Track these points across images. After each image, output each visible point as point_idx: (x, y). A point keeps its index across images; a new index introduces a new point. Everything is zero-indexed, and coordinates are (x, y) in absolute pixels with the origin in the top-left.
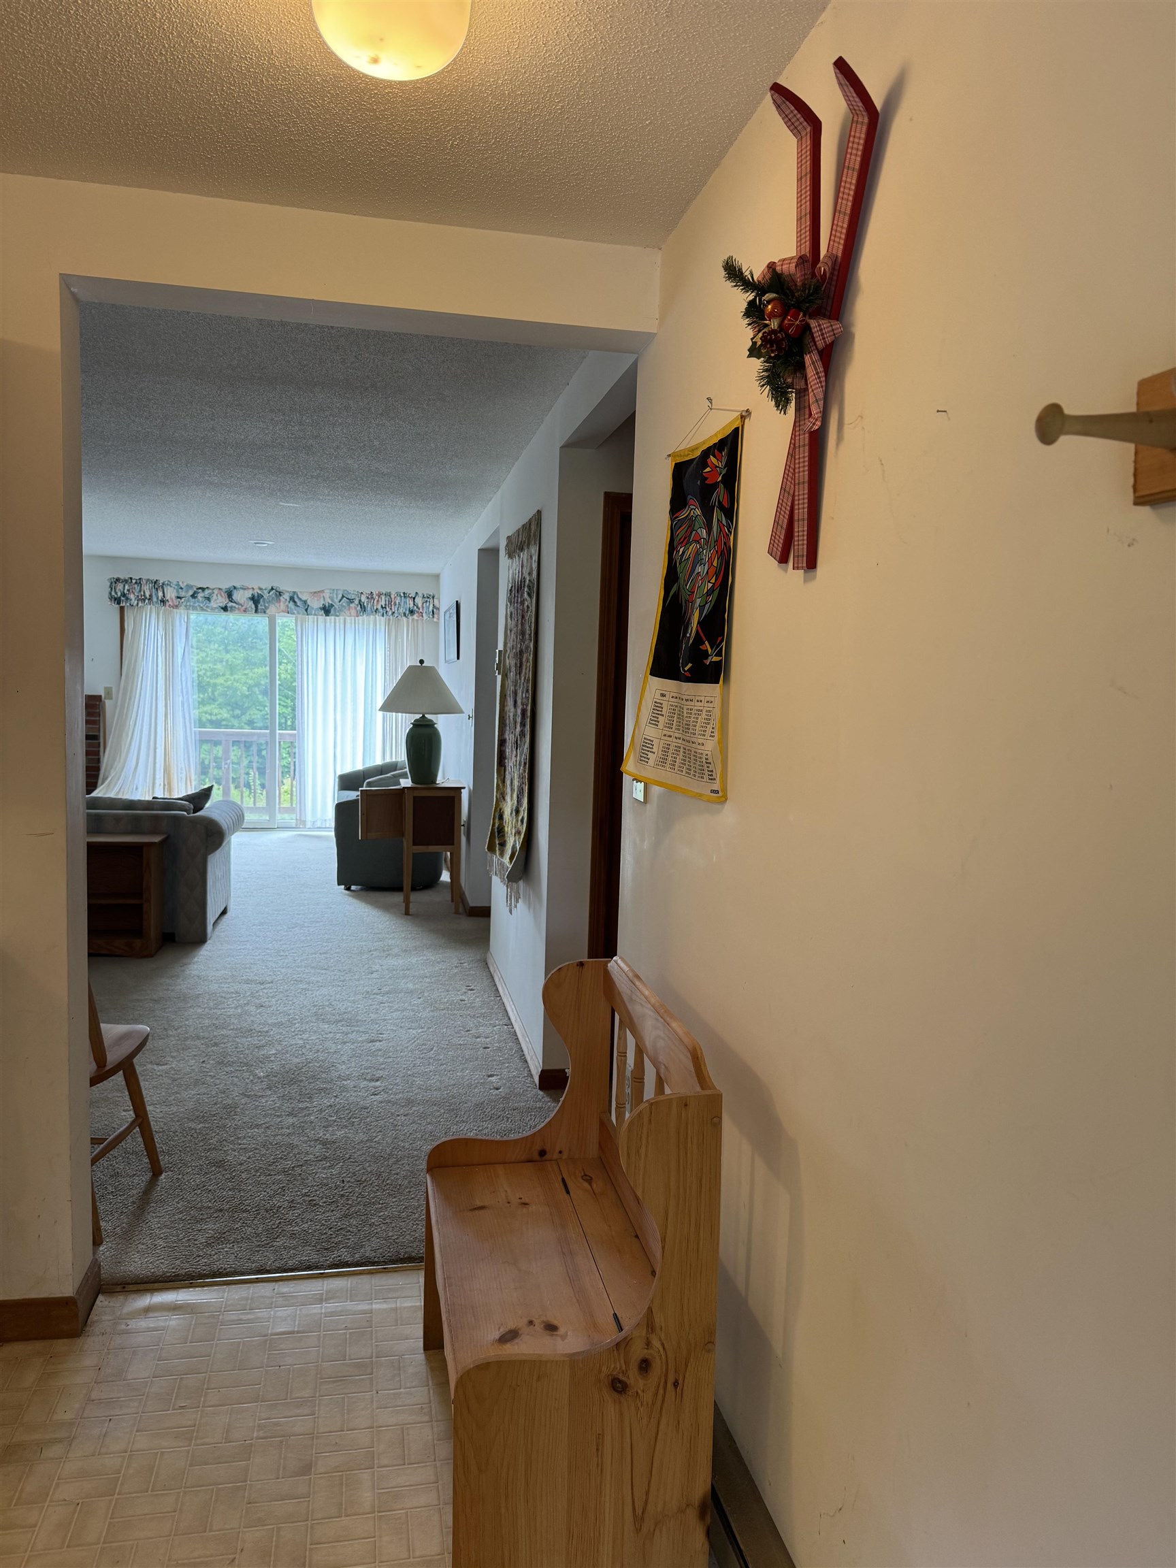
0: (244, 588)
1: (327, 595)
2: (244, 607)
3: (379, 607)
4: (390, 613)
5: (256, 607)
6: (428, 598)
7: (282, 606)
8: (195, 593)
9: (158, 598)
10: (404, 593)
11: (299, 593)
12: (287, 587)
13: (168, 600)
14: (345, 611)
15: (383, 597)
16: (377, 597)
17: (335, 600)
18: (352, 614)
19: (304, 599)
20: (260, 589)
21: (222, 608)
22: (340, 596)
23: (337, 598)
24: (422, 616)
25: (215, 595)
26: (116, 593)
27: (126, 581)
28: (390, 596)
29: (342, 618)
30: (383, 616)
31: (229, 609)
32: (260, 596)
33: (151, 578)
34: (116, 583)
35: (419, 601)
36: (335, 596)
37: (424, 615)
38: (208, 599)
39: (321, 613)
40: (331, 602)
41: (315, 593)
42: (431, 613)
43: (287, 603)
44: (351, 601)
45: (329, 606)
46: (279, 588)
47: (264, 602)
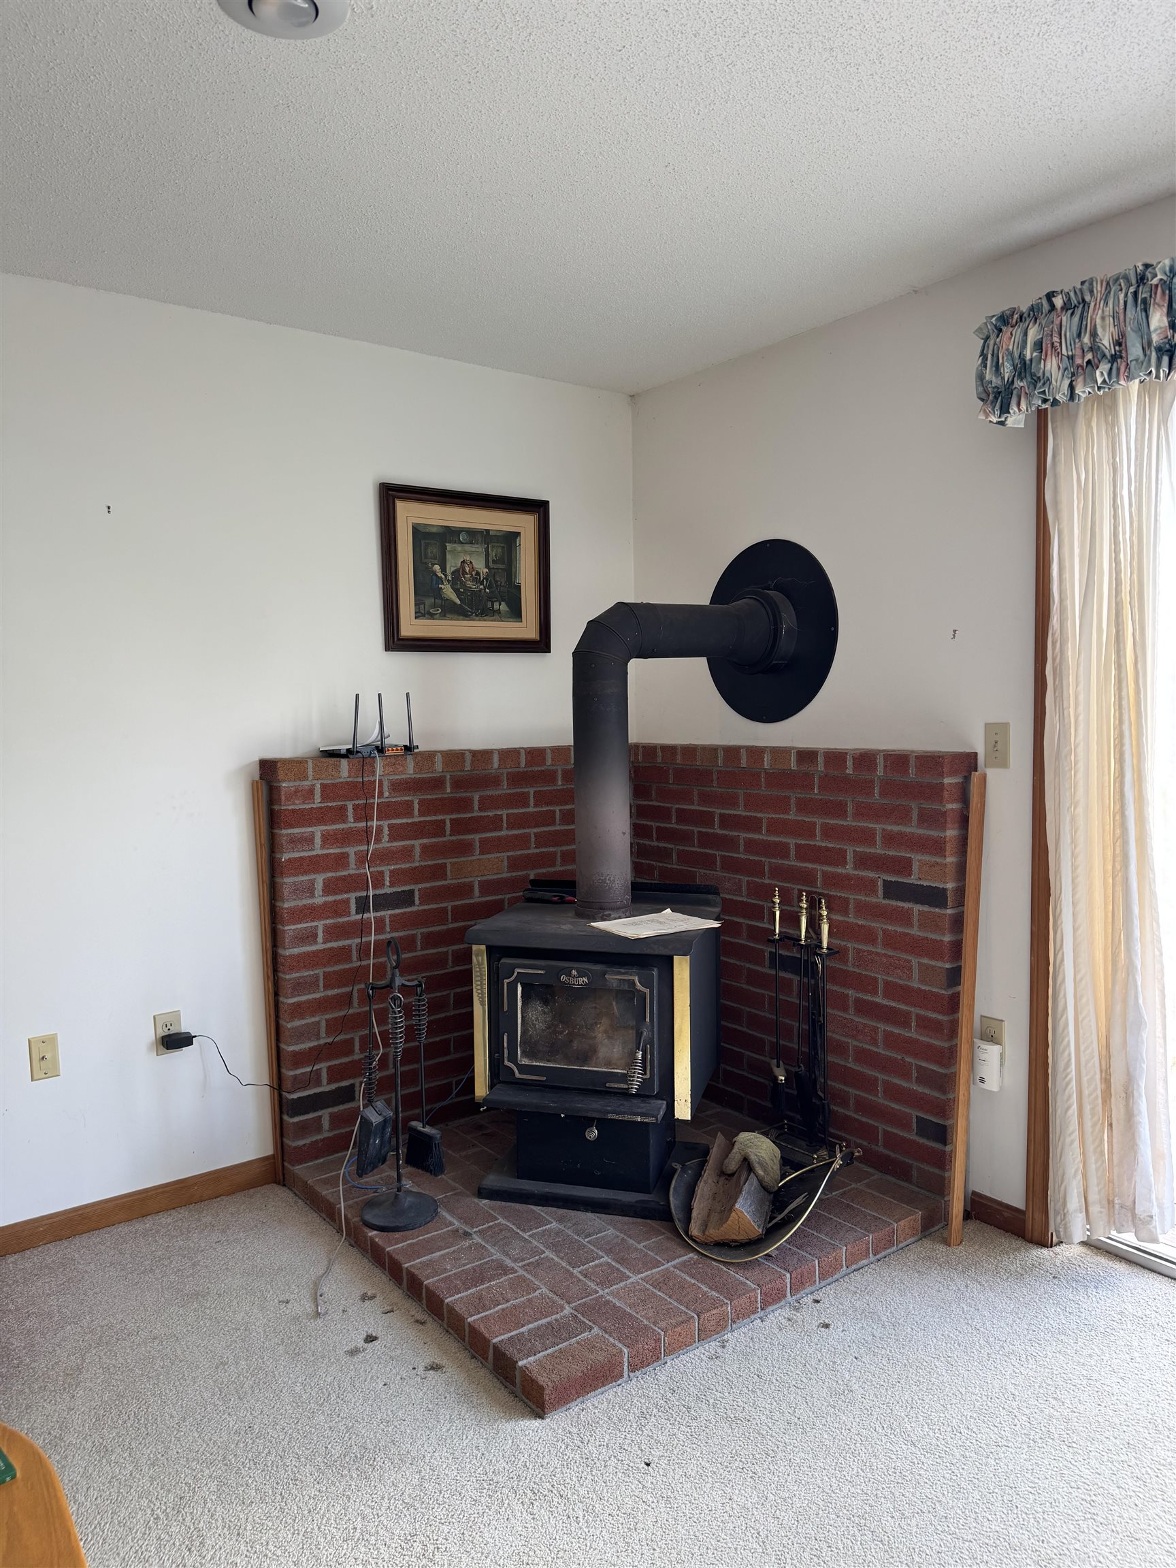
26: (998, 370)
27: (1032, 314)
33: (1126, 267)
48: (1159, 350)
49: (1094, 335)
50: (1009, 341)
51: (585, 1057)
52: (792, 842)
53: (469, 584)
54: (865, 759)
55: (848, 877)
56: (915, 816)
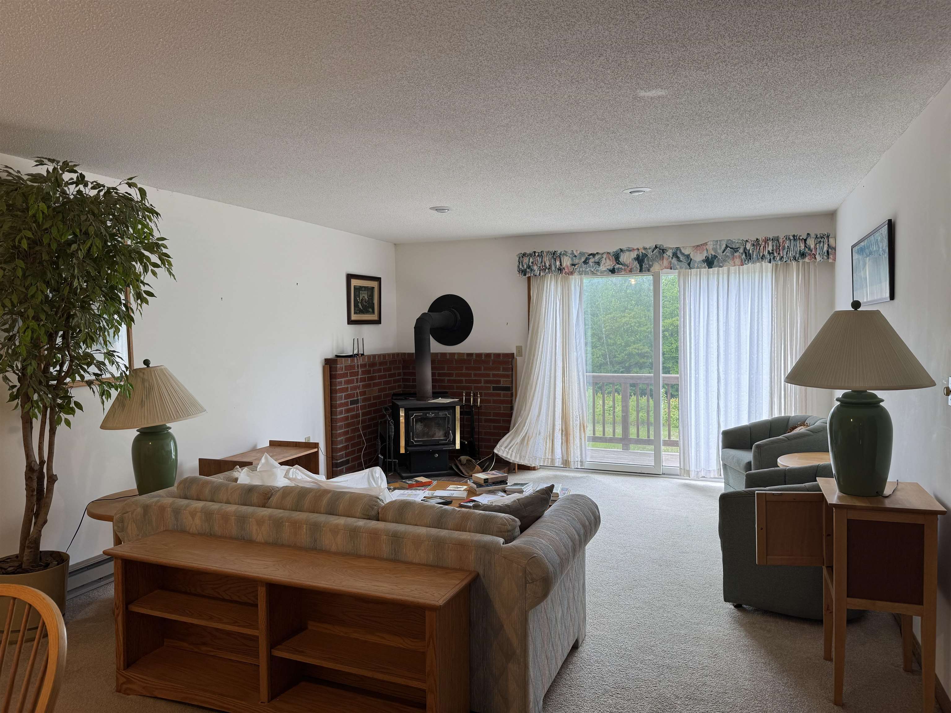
0: (630, 250)
1: (710, 247)
2: (630, 268)
3: (766, 253)
4: (778, 258)
5: (641, 266)
6: (822, 238)
7: (665, 263)
8: (587, 259)
9: (556, 267)
10: (794, 236)
11: (682, 249)
12: (670, 243)
13: (564, 268)
14: (728, 260)
15: (770, 243)
16: (763, 243)
17: (719, 251)
18: (736, 263)
19: (687, 253)
20: (645, 249)
21: (610, 271)
22: (724, 246)
23: (720, 248)
24: (815, 258)
25: (604, 259)
26: (523, 266)
27: (530, 255)
28: (778, 240)
29: (725, 268)
30: (770, 262)
31: (616, 270)
32: (645, 256)
33: (551, 250)
34: (523, 257)
35: (811, 243)
36: (718, 247)
37: (817, 256)
38: (598, 263)
39: (704, 266)
40: (714, 254)
41: (698, 246)
42: (826, 254)
43: (670, 259)
44: (735, 250)
45: (712, 258)
46: (663, 246)
47: (648, 261)
48: (558, 269)
49: (545, 263)
50: (526, 260)
51: (433, 436)
52: (464, 379)
53: (364, 303)
54: (488, 355)
55: (482, 387)
56: (501, 369)
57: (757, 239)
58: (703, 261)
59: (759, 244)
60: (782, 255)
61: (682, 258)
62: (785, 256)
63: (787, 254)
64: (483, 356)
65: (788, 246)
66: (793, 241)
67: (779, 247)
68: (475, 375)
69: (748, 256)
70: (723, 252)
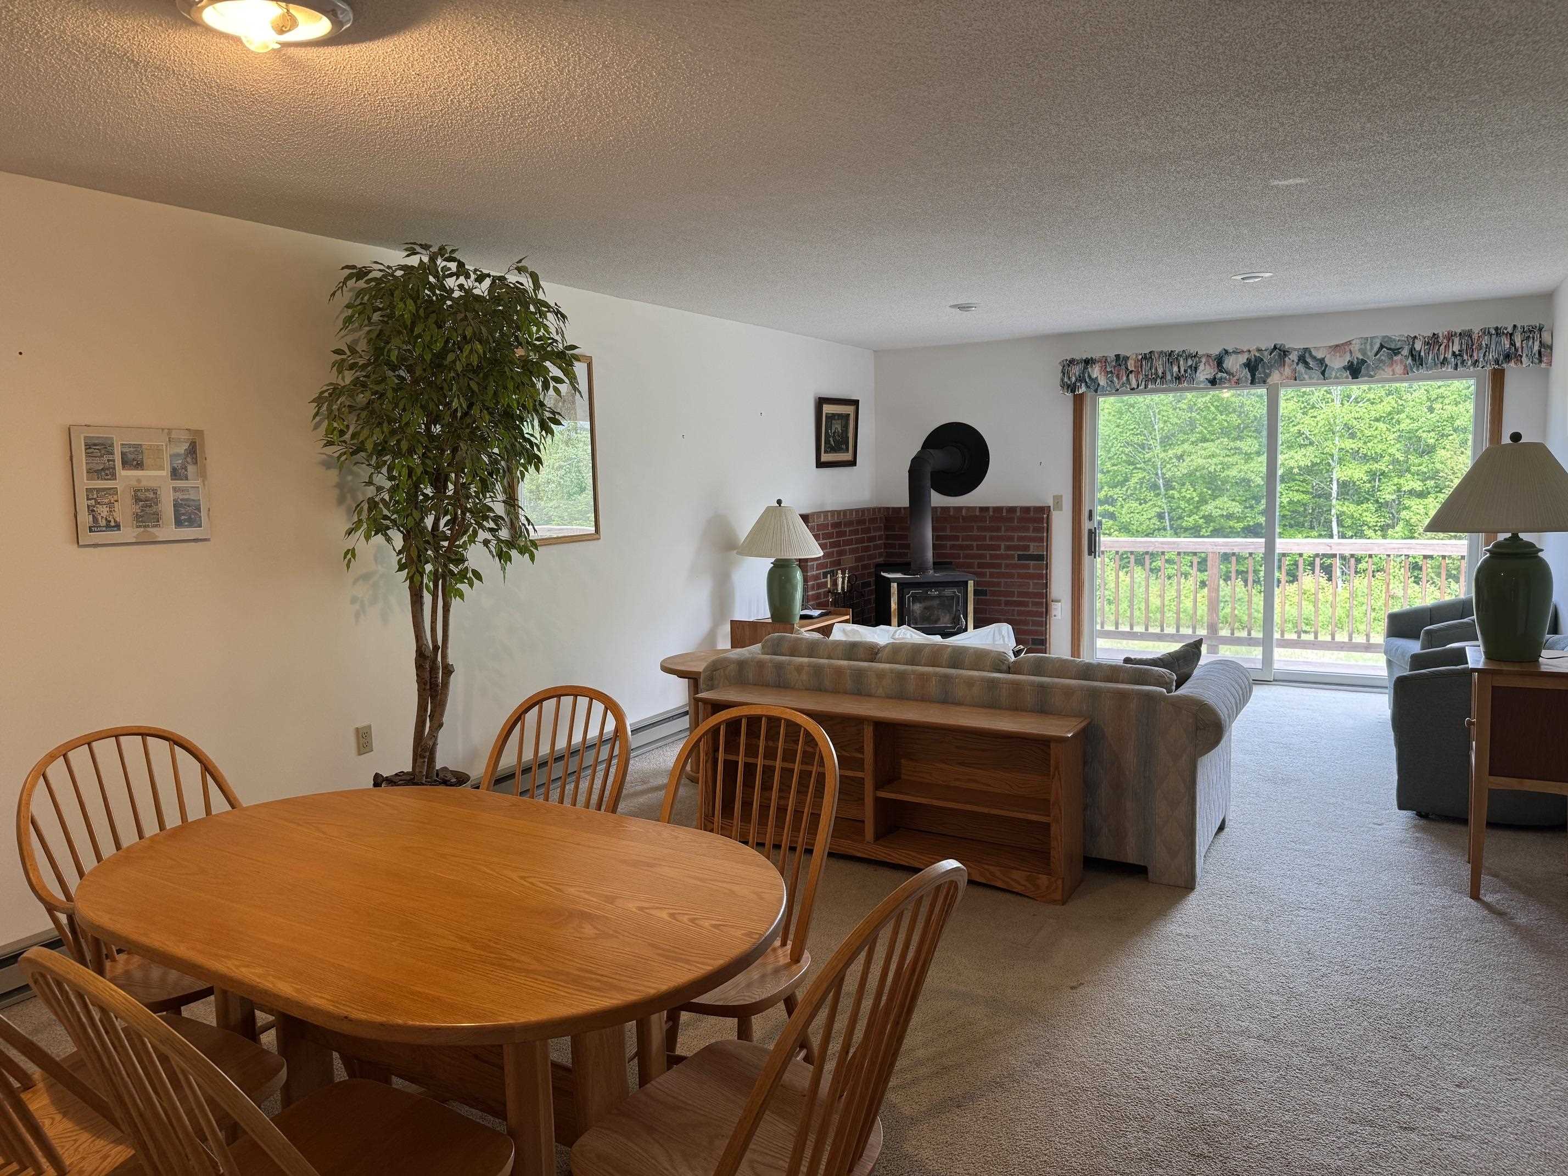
0: (1237, 352)
1: (1356, 347)
2: (1236, 378)
3: (1449, 355)
4: (1470, 362)
5: (1253, 376)
6: (1532, 332)
7: (1287, 371)
10: (1496, 329)
11: (1312, 350)
12: (1295, 343)
14: (1387, 367)
15: (1457, 340)
16: (1445, 341)
17: (1369, 353)
18: (1402, 371)
19: (1319, 356)
20: (1259, 350)
21: (1209, 382)
22: (1378, 346)
23: (1372, 349)
24: (1521, 362)
25: (1201, 364)
26: (1069, 378)
27: (1081, 362)
28: (1470, 336)
30: (1455, 368)
31: (1218, 382)
32: (1259, 360)
33: (1113, 353)
34: (1069, 366)
35: (1519, 338)
36: (1368, 347)
37: (1524, 359)
38: (1192, 370)
39: (1345, 375)
40: (1361, 357)
41: (1337, 346)
42: (1537, 356)
43: (1295, 365)
45: (1358, 363)
46: (1284, 346)
47: (1263, 367)
50: (1074, 370)
52: (975, 544)
53: (837, 437)
54: (1012, 510)
55: (1002, 555)
56: (1031, 529)
57: (1434, 334)
58: (1344, 368)
59: (1438, 341)
60: (1476, 358)
61: (1312, 364)
62: (1481, 359)
63: (1484, 356)
64: (1004, 511)
65: (1487, 345)
66: (1494, 337)
67: (1472, 346)
68: (992, 538)
69: (1417, 359)
70: (1376, 355)
